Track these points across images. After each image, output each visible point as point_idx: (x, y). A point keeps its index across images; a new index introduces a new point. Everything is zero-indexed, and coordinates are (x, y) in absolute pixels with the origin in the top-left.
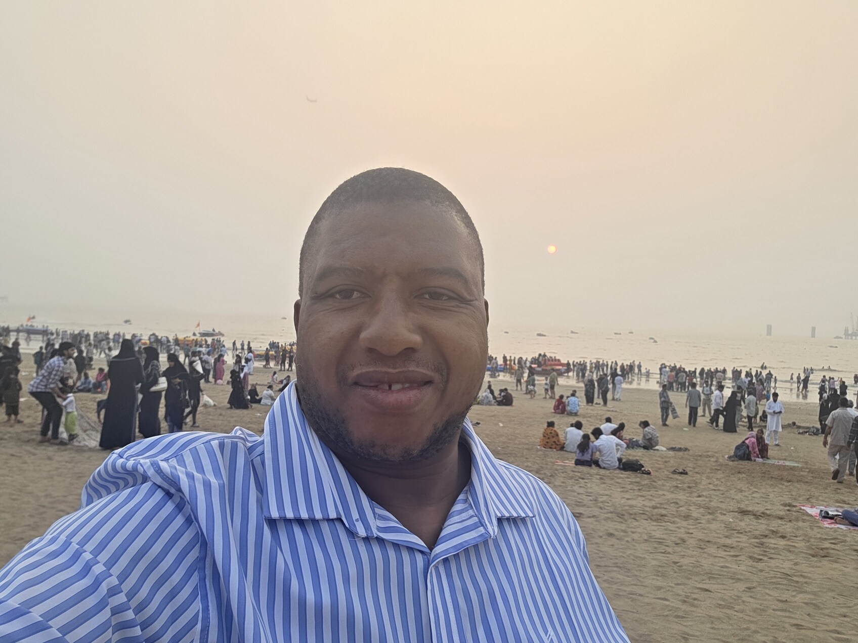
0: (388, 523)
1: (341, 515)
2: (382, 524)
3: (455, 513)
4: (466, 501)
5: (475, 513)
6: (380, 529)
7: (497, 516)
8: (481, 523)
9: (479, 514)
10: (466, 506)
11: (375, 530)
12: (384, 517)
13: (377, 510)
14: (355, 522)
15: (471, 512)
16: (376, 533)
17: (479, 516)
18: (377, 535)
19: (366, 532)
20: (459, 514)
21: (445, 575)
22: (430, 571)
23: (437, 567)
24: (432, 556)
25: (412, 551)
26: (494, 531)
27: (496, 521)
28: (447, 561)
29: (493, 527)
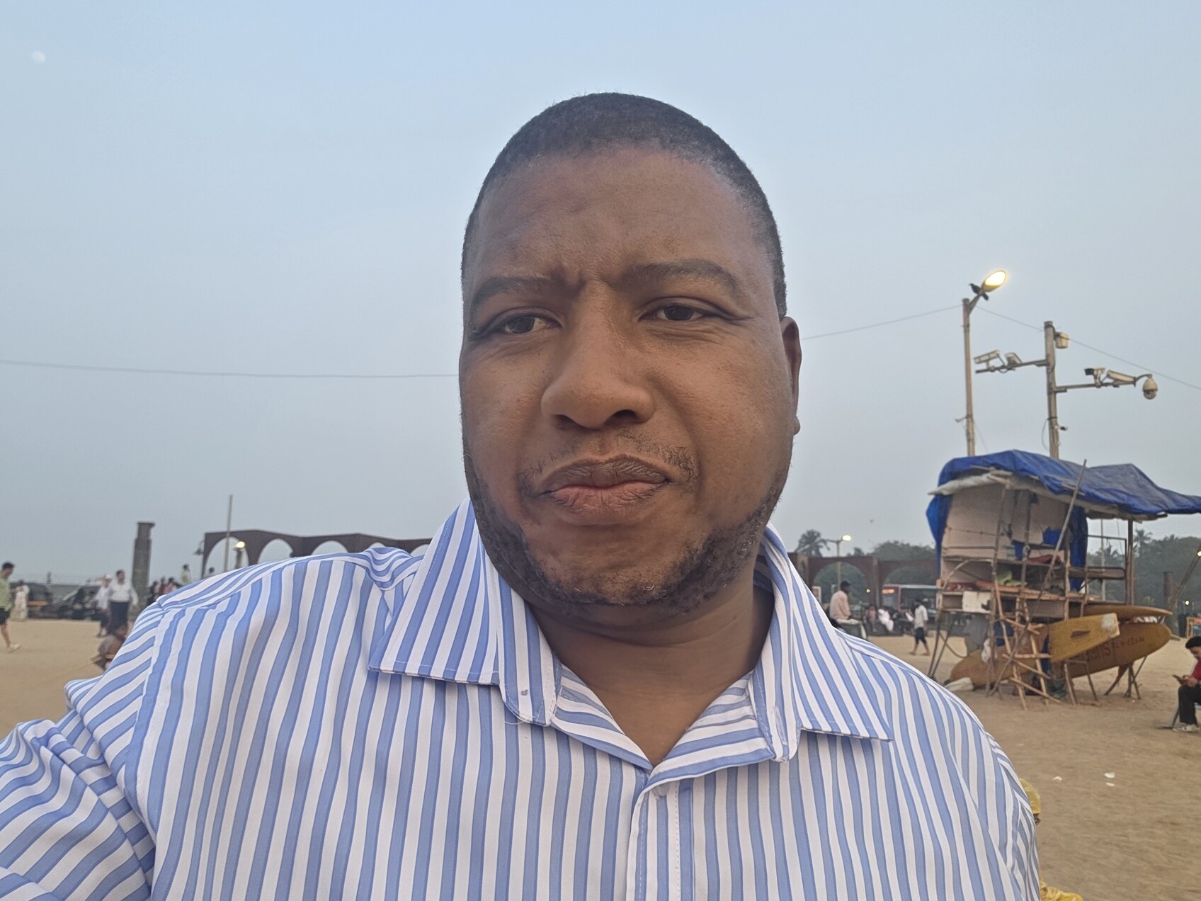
0: (581, 706)
1: (499, 681)
2: (569, 706)
3: (716, 708)
4: (743, 691)
5: (753, 712)
6: (560, 713)
7: (802, 727)
8: (762, 732)
9: (761, 717)
10: (741, 700)
11: (551, 714)
12: (576, 694)
13: (566, 682)
14: (520, 696)
15: (746, 710)
16: (550, 718)
17: (760, 719)
18: (552, 723)
19: (533, 715)
20: (724, 711)
21: (677, 815)
22: (640, 800)
23: (663, 799)
24: (652, 775)
25: (618, 763)
26: (786, 748)
27: (797, 734)
28: (687, 792)
29: (785, 743)
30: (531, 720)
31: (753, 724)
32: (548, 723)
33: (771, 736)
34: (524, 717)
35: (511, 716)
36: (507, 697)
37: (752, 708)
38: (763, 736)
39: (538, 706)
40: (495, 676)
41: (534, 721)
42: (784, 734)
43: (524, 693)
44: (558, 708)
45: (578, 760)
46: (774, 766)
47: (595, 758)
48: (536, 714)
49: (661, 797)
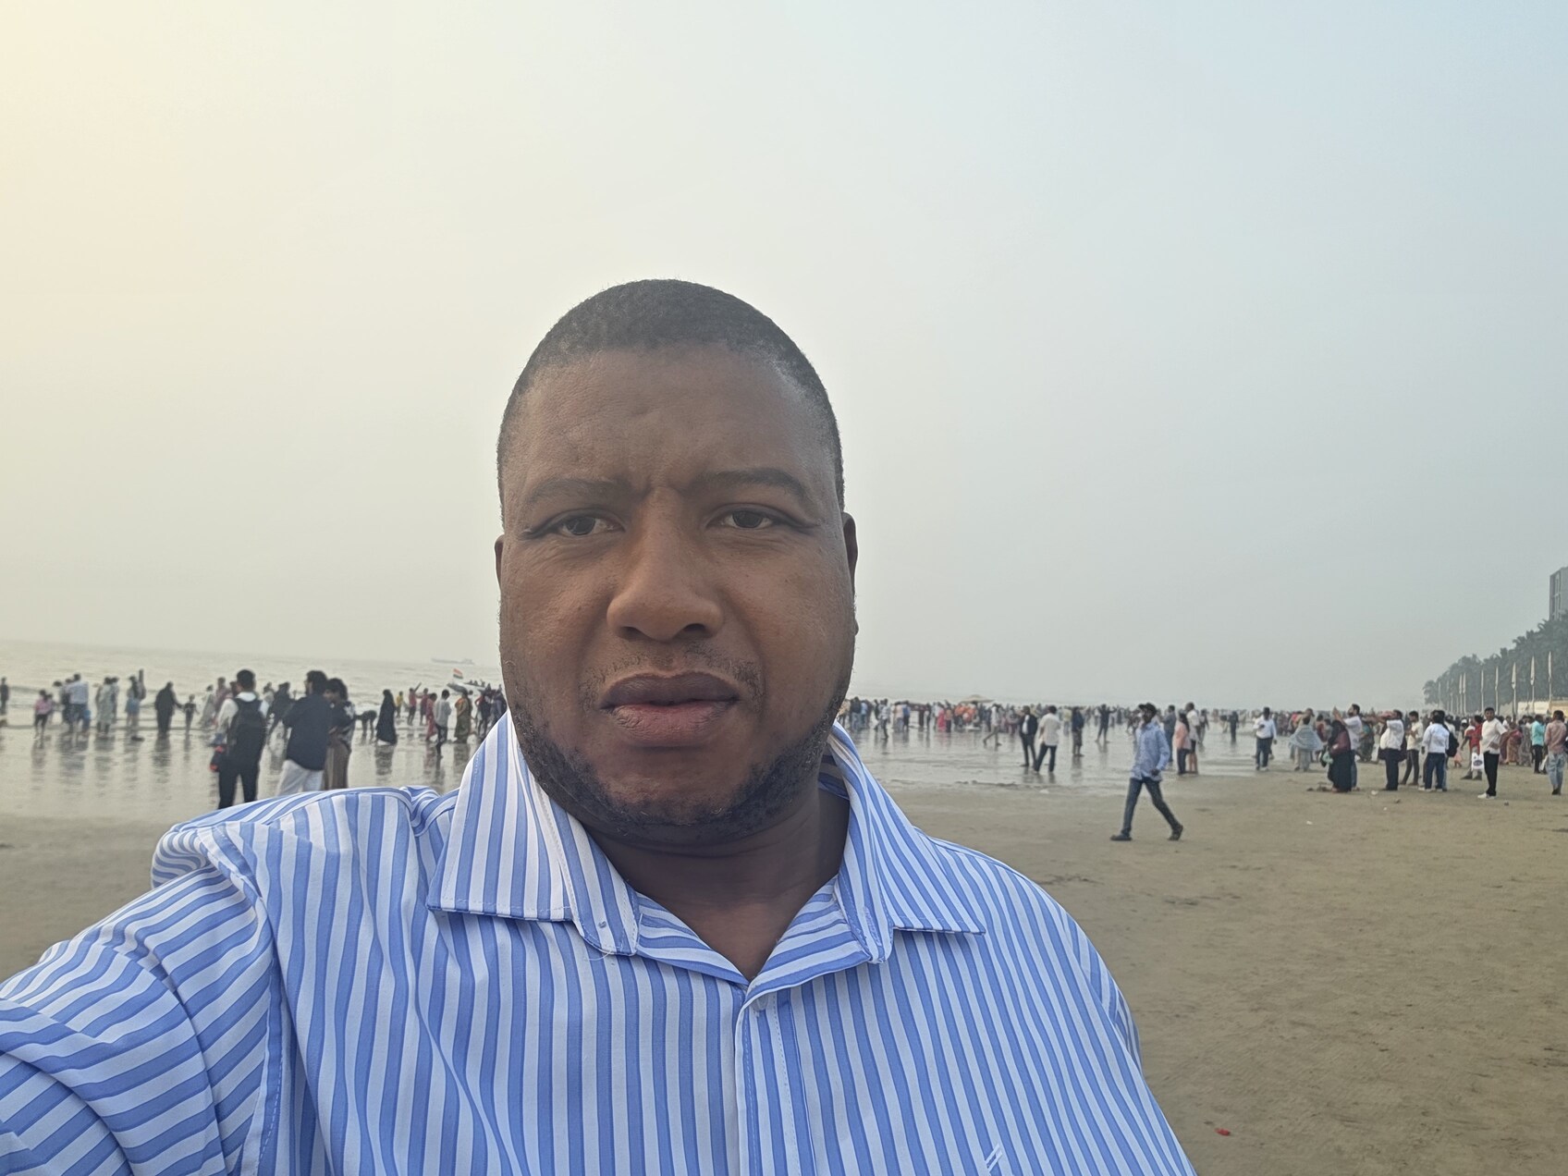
0: (664, 931)
2: (651, 932)
3: (804, 918)
4: (830, 896)
5: (843, 916)
7: (894, 926)
10: (829, 906)
11: (635, 942)
12: (657, 920)
15: (836, 915)
17: (852, 921)
18: (638, 951)
19: (616, 945)
20: (813, 919)
21: (779, 1031)
22: (740, 1018)
23: (763, 1013)
24: (749, 990)
25: (712, 982)
26: (881, 949)
27: (890, 933)
28: (786, 1006)
29: (880, 944)
30: (615, 950)
31: (844, 928)
32: (634, 952)
33: (864, 938)
34: (608, 949)
35: (594, 949)
36: (584, 931)
37: (842, 912)
38: (856, 939)
39: (620, 936)
40: (568, 911)
41: (618, 952)
42: (877, 934)
43: (603, 926)
44: (641, 936)
45: (671, 983)
46: (873, 969)
47: (689, 978)
48: (619, 943)
49: (760, 1011)
